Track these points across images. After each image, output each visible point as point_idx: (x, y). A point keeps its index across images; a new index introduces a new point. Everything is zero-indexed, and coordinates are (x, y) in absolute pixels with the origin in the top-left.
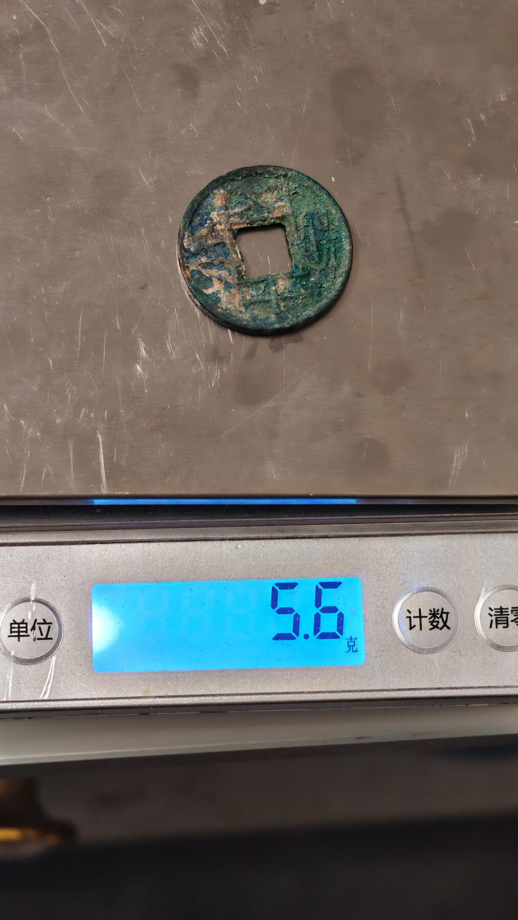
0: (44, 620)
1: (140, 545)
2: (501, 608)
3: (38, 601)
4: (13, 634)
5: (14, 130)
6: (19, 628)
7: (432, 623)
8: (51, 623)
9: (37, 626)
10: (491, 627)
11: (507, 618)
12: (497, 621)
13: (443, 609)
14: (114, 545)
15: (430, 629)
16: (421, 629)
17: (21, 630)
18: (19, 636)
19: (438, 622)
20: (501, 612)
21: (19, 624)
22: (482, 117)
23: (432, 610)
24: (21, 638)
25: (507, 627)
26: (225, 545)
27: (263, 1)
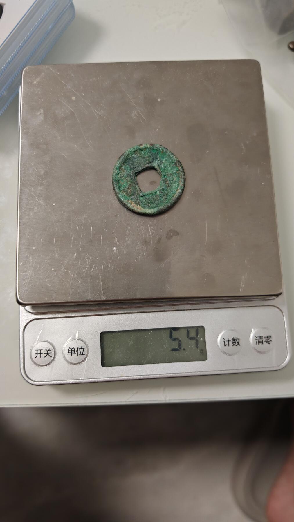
0: (81, 347)
1: (118, 315)
2: (260, 337)
3: (79, 339)
4: (69, 353)
5: (63, 154)
6: (71, 350)
7: (233, 343)
8: (84, 348)
9: (79, 350)
10: (256, 344)
11: (262, 340)
12: (258, 341)
13: (237, 338)
14: (108, 316)
15: (233, 346)
16: (229, 346)
17: (72, 351)
19: (235, 343)
20: (260, 338)
21: (72, 349)
22: (247, 142)
23: (233, 338)
24: (73, 355)
25: (263, 344)
26: (151, 314)
27: (159, 100)
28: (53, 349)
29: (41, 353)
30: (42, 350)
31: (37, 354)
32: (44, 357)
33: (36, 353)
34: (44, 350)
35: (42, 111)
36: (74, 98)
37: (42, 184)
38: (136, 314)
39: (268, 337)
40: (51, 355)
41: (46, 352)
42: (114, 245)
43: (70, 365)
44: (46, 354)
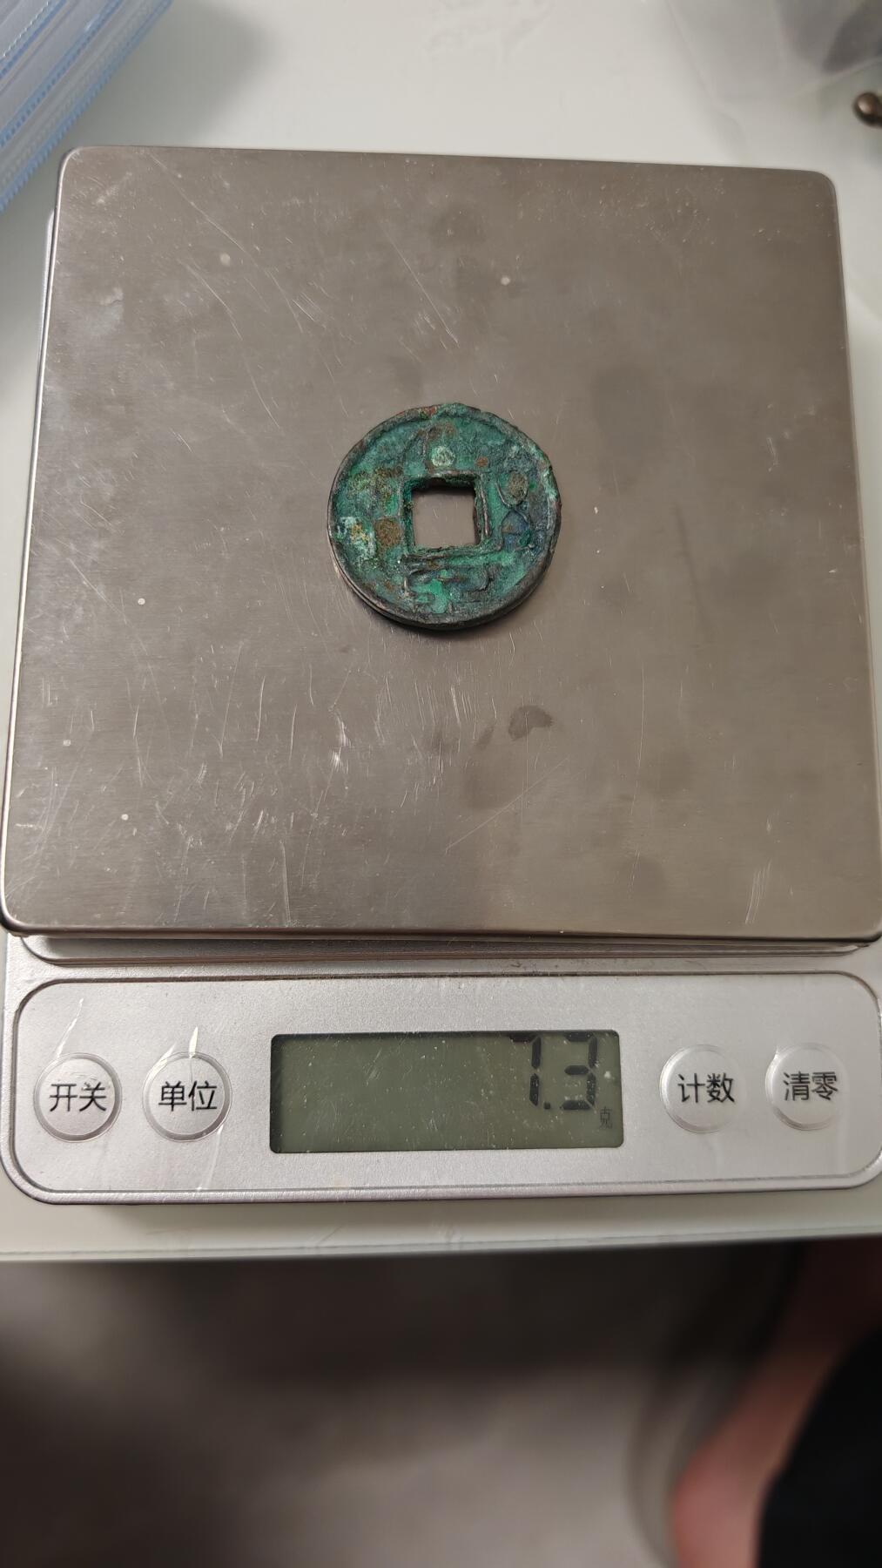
0: (206, 1083)
1: (334, 981)
2: (800, 1075)
3: (199, 1056)
4: (165, 1101)
5: (180, 438)
6: (173, 1093)
7: (711, 1093)
8: (215, 1087)
9: (197, 1091)
10: (786, 1099)
11: (807, 1087)
12: (794, 1090)
13: (725, 1075)
14: (301, 981)
15: (709, 1101)
16: (697, 1101)
17: (176, 1095)
18: (172, 1104)
19: (719, 1092)
20: (801, 1079)
21: (173, 1088)
22: (787, 434)
23: (712, 1076)
24: (175, 1107)
25: (807, 1098)
26: (444, 983)
27: (506, 281)
28: (111, 1083)
29: (69, 1097)
30: (74, 1085)
31: (57, 1097)
32: (81, 1110)
33: (55, 1094)
34: (81, 1085)
35: (119, 294)
36: (225, 259)
37: (103, 533)
38: (392, 982)
39: (825, 1076)
40: (103, 1105)
41: (89, 1094)
42: (334, 745)
43: (166, 1142)
44: (88, 1101)
